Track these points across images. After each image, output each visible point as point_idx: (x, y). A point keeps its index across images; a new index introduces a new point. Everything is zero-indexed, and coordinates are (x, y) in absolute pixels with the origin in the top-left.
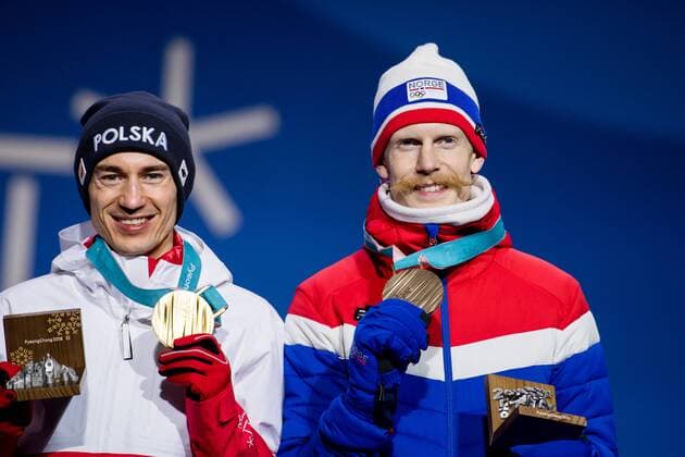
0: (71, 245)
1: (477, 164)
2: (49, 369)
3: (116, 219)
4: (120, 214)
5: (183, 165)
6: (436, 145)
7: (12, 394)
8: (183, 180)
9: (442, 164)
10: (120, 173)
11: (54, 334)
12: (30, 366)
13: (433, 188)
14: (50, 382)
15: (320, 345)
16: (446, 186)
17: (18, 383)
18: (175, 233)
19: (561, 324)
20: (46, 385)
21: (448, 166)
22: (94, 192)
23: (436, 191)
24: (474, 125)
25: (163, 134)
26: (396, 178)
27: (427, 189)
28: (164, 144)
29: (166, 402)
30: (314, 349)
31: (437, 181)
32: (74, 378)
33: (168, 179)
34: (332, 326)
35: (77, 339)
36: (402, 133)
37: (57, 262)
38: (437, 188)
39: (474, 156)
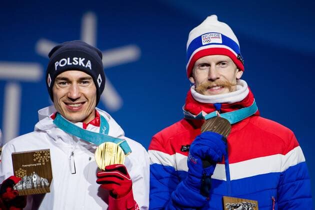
0: (44, 117)
1: (239, 74)
2: (34, 179)
3: (66, 104)
4: (68, 101)
5: (100, 77)
6: (218, 66)
7: (16, 192)
8: (99, 84)
9: (221, 75)
10: (68, 81)
11: (37, 162)
12: (25, 178)
13: (217, 88)
14: (35, 186)
15: (165, 163)
16: (223, 87)
17: (19, 187)
18: (96, 111)
19: (284, 152)
20: (33, 187)
21: (224, 77)
22: (55, 91)
23: (218, 89)
24: (237, 55)
25: (89, 61)
26: (198, 84)
27: (214, 88)
28: (90, 66)
29: (100, 198)
30: (163, 165)
31: (219, 84)
32: (47, 184)
33: (92, 83)
34: (171, 154)
35: (48, 164)
36: (201, 61)
37: (38, 126)
38: (219, 87)
39: (238, 70)
